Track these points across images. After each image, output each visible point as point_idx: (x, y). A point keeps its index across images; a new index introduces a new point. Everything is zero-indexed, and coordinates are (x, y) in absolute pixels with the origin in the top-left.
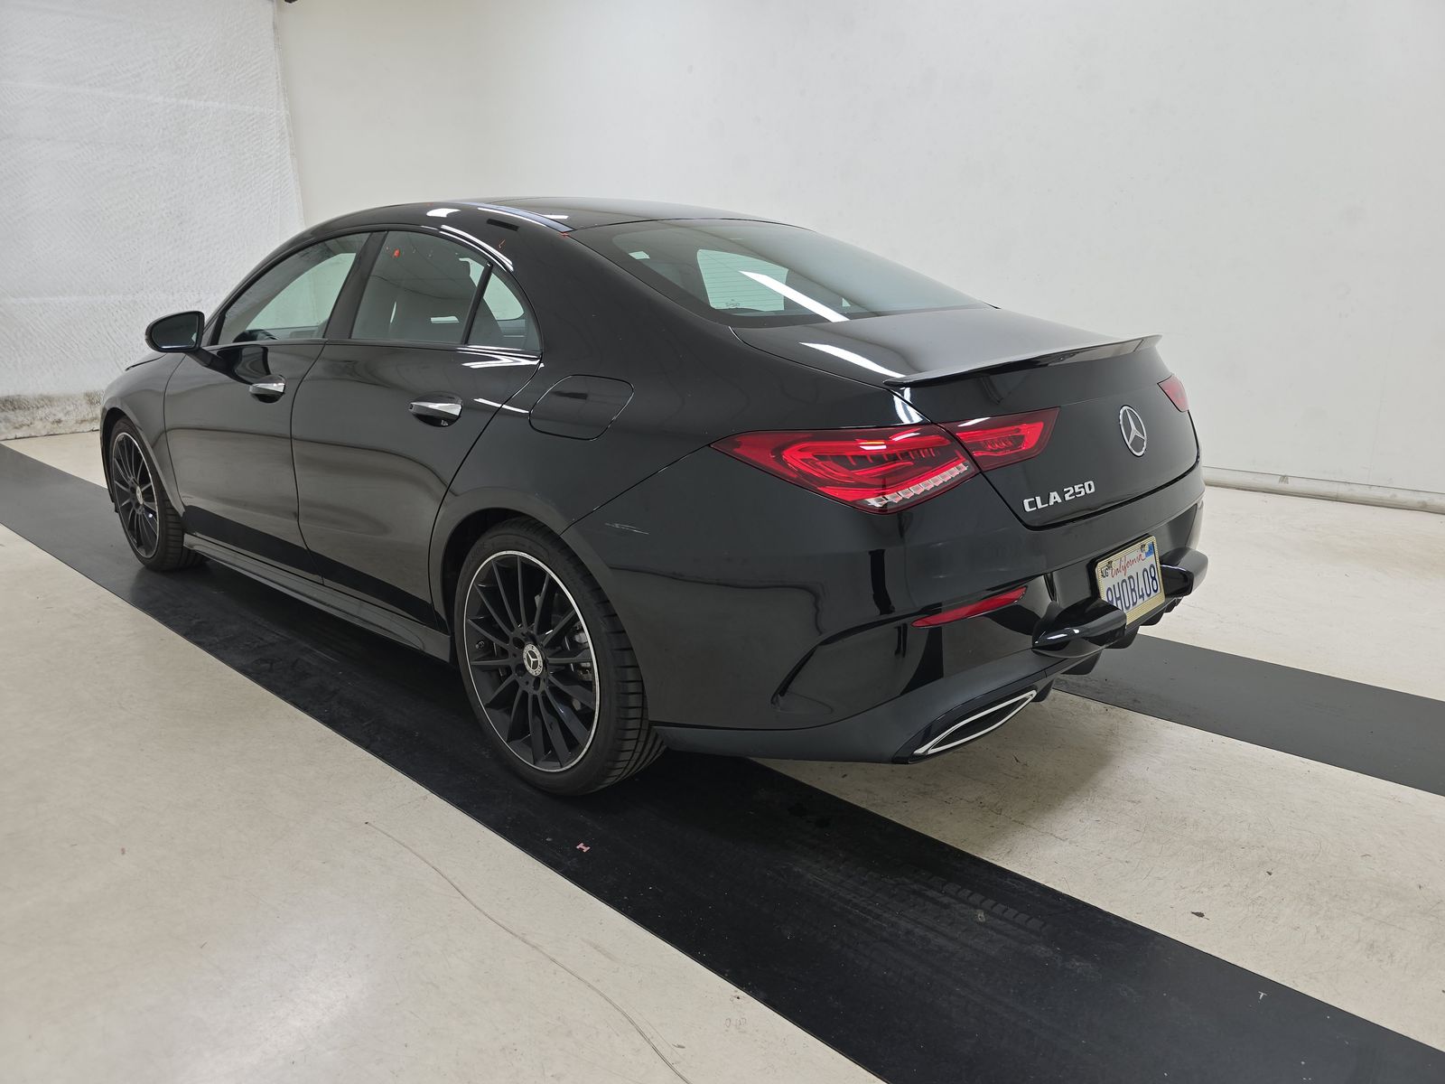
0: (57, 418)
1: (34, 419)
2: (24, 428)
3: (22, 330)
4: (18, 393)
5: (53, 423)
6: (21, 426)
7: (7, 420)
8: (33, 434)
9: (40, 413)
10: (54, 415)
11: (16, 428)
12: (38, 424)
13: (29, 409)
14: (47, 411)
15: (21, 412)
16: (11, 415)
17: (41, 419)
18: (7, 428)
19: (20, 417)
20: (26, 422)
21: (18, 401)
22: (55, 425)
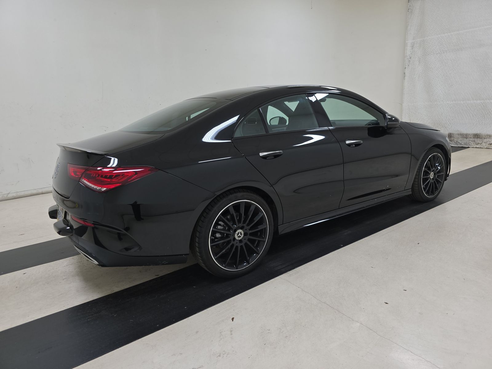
0: (490, 143)
1: (482, 142)
2: (479, 145)
3: (488, 111)
4: (480, 133)
5: (489, 144)
6: (478, 144)
7: (474, 141)
8: (482, 147)
9: (485, 140)
10: (490, 142)
11: (476, 144)
12: (484, 144)
13: (482, 138)
14: (488, 140)
15: (479, 139)
16: (476, 140)
17: (485, 142)
18: (474, 144)
19: (478, 141)
20: (480, 143)
21: (479, 135)
22: (489, 145)
